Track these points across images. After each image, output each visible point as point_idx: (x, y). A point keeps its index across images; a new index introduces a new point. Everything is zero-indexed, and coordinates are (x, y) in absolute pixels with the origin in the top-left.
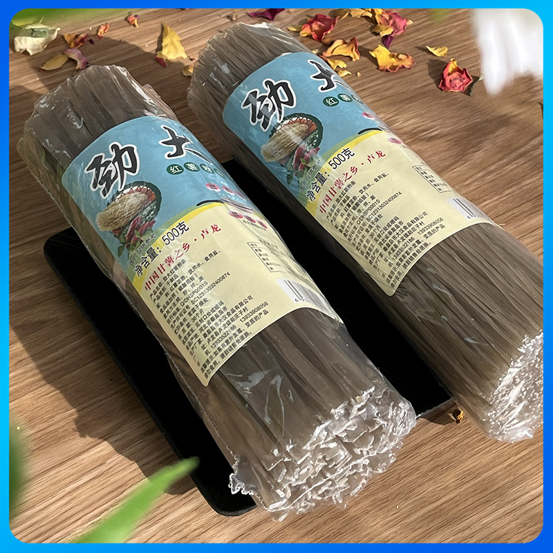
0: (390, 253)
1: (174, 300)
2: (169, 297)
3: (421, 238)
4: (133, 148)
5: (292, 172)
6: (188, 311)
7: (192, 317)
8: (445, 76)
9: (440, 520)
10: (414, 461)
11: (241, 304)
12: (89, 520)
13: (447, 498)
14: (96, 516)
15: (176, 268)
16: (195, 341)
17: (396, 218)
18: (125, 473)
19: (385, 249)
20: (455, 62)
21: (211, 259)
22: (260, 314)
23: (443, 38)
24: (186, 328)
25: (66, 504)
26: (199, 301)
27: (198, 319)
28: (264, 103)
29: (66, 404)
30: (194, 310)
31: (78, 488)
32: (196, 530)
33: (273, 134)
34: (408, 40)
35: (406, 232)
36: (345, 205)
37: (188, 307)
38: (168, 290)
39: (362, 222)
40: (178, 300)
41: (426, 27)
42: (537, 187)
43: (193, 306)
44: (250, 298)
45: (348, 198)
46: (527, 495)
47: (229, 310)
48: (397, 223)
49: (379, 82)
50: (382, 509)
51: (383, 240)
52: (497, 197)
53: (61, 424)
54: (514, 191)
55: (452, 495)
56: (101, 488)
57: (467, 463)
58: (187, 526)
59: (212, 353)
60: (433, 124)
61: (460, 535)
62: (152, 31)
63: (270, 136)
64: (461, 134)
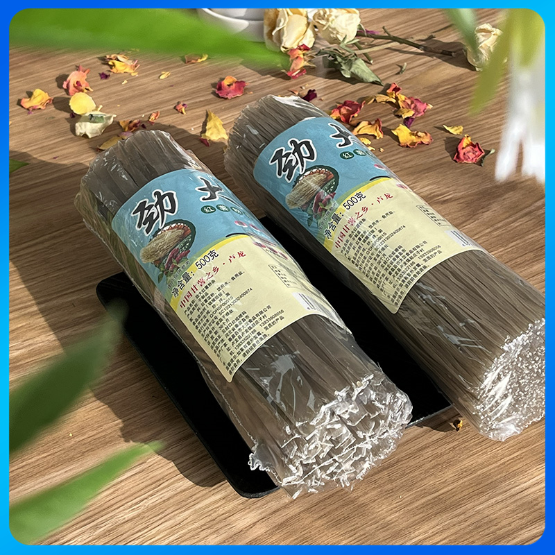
0: (394, 276)
1: (205, 313)
2: (200, 311)
3: (421, 262)
4: (173, 194)
5: (312, 215)
6: (216, 321)
7: (219, 326)
8: (459, 149)
9: (439, 507)
10: (417, 461)
11: (261, 312)
12: (130, 507)
13: (446, 490)
14: (137, 503)
15: (207, 287)
16: (221, 345)
17: (400, 247)
18: (163, 470)
19: (390, 273)
20: (469, 138)
21: (236, 279)
22: (277, 320)
23: (459, 119)
24: (214, 335)
25: (111, 494)
26: (226, 312)
27: (224, 327)
28: (289, 158)
29: (113, 416)
30: (221, 320)
31: (121, 481)
32: (223, 514)
33: (296, 184)
34: (427, 121)
35: (408, 257)
36: (356, 239)
37: (216, 318)
38: (200, 305)
39: (371, 252)
40: (208, 312)
41: (445, 110)
42: (538, 241)
43: (221, 317)
44: (269, 307)
45: (359, 232)
46: (518, 488)
47: (250, 318)
48: (400, 250)
49: (401, 155)
50: (387, 498)
51: (388, 266)
52: (503, 249)
53: (109, 431)
54: (517, 244)
55: (450, 488)
56: (141, 482)
57: (465, 462)
58: (215, 512)
59: (236, 354)
60: (448, 189)
61: (455, 519)
62: (198, 117)
63: (294, 186)
64: (472, 198)
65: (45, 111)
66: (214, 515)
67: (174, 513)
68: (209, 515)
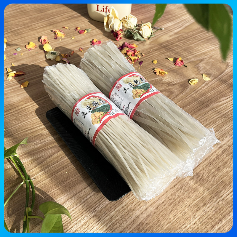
60: (174, 80)
65: (34, 50)
66: (124, 213)
67: (109, 213)
68: (122, 213)
